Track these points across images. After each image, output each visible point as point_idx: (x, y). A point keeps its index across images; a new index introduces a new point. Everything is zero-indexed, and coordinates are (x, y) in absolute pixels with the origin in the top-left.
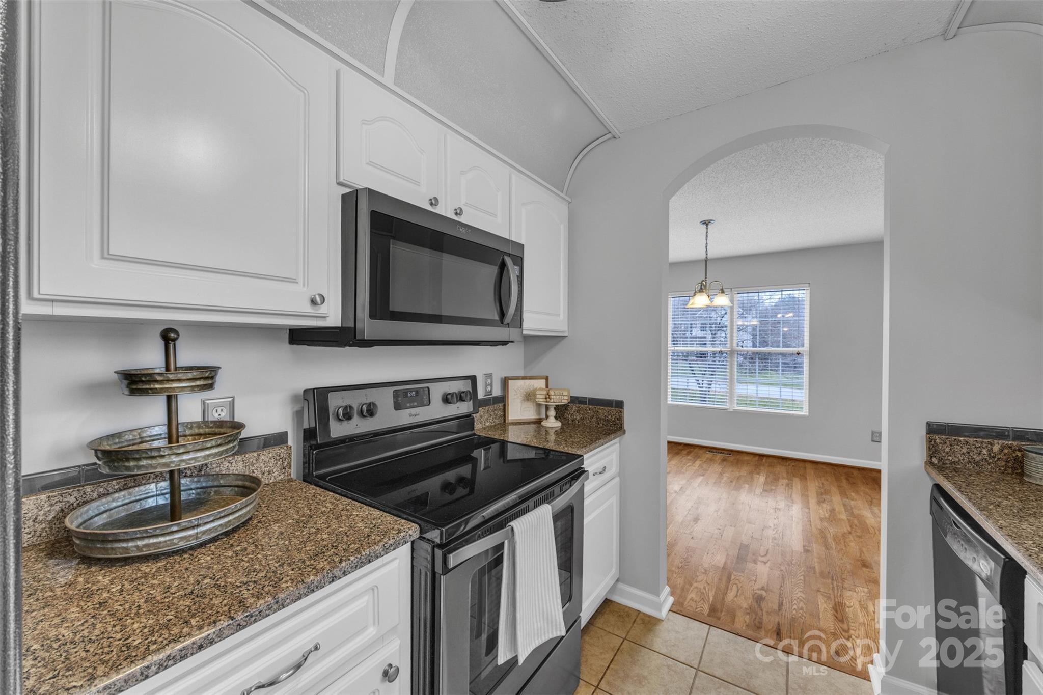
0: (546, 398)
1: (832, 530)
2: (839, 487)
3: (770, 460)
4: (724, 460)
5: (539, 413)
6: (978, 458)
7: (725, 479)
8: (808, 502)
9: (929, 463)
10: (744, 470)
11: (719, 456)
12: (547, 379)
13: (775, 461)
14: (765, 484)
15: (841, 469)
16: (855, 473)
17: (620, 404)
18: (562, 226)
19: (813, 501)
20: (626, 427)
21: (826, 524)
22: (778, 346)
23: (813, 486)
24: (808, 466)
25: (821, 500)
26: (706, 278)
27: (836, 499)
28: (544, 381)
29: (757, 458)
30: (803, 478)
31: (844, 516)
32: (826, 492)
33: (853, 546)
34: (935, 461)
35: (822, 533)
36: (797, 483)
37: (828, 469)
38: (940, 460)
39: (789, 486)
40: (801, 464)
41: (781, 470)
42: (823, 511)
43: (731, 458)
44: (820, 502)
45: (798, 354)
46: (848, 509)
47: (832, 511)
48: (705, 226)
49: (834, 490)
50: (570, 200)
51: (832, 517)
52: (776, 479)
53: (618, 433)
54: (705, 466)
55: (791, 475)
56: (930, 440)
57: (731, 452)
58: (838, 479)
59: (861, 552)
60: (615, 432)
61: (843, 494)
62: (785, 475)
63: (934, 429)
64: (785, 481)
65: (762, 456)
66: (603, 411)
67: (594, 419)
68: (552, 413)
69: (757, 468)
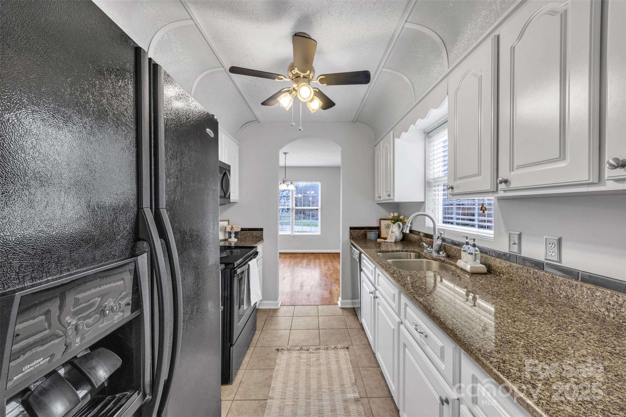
0: (231, 229)
1: (328, 273)
2: (331, 260)
3: (308, 254)
4: (290, 257)
5: (225, 236)
6: (359, 235)
7: (292, 264)
8: (321, 266)
9: (350, 238)
10: (298, 260)
11: (288, 256)
12: (228, 221)
13: (310, 255)
14: (306, 263)
15: (331, 254)
16: (335, 255)
17: (261, 230)
18: (237, 155)
19: (323, 266)
20: (264, 238)
21: (326, 271)
22: (310, 206)
23: (322, 261)
24: (320, 255)
25: (325, 264)
26: (285, 177)
27: (330, 264)
28: (227, 222)
29: (303, 254)
30: (319, 259)
31: (332, 268)
32: (327, 262)
33: (335, 276)
34: (351, 237)
35: (326, 274)
36: (317, 261)
37: (327, 255)
38: (352, 237)
39: (315, 262)
40: (318, 255)
41: (312, 257)
42: (326, 268)
43: (293, 256)
44: (325, 265)
45: (317, 209)
46: (333, 266)
47: (329, 267)
48: (284, 154)
49: (329, 261)
50: (239, 143)
51: (329, 269)
52: (310, 261)
53: (261, 241)
54: (283, 260)
55: (315, 258)
56: (350, 232)
57: (292, 253)
58: (330, 258)
59: (336, 277)
60: (260, 241)
61: (332, 262)
62: (313, 259)
63: (351, 228)
64: (313, 261)
65: (304, 253)
66: (255, 233)
67: (251, 237)
68: (233, 235)
69: (303, 258)
